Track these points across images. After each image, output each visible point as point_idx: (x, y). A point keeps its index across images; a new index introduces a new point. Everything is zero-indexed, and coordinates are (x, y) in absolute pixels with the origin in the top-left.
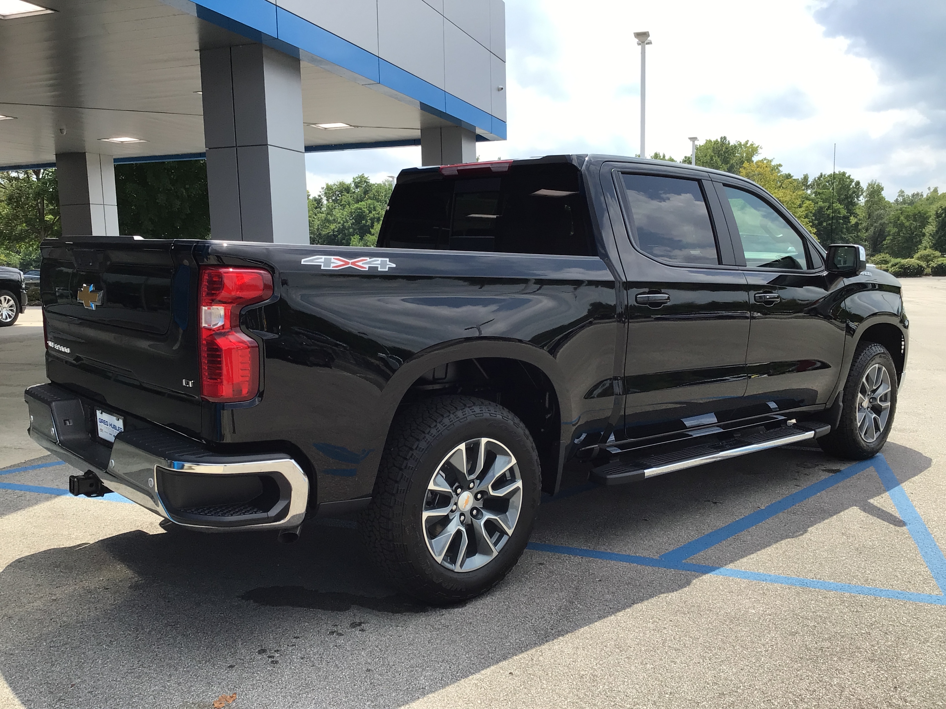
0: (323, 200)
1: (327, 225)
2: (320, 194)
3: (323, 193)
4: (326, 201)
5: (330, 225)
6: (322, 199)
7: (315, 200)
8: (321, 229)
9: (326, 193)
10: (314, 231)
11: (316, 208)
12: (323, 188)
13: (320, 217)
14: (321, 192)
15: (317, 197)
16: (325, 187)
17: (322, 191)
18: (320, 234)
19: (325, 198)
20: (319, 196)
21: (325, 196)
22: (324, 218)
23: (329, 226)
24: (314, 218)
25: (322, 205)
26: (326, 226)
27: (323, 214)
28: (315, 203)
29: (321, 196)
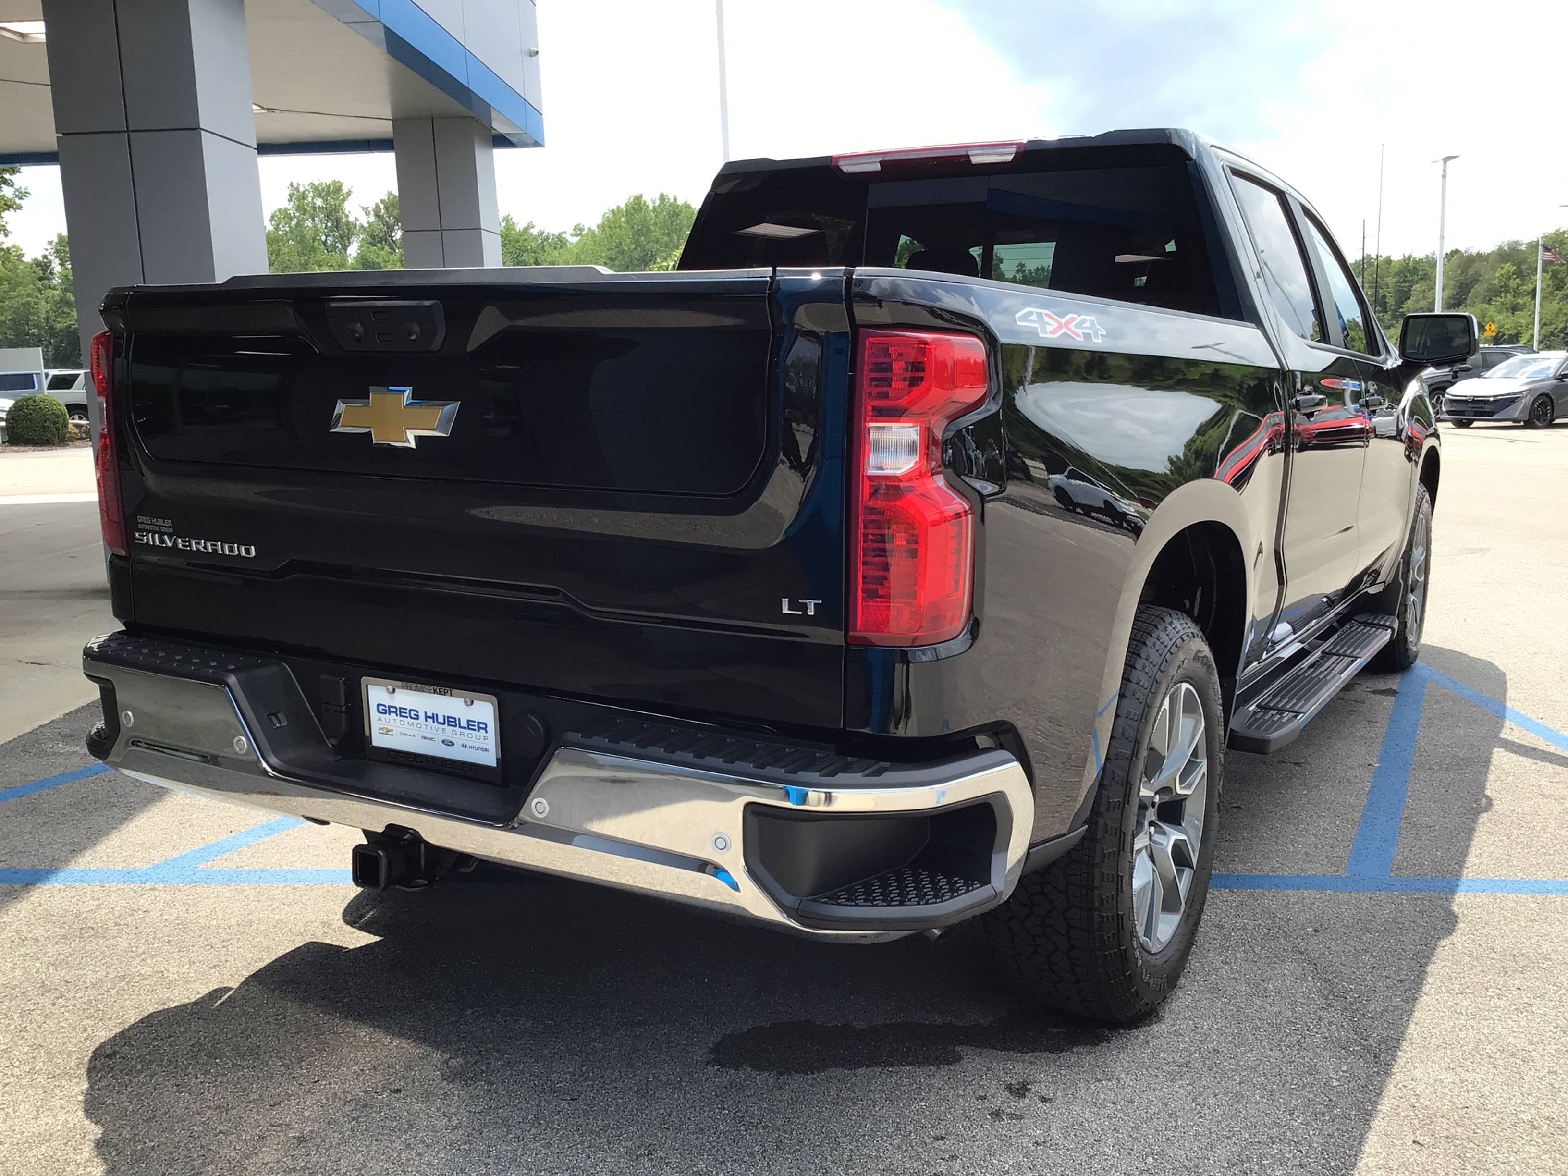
0: (53, 265)
1: (66, 310)
2: (47, 253)
3: (53, 251)
4: (59, 266)
5: (72, 311)
6: (50, 261)
7: (37, 263)
8: (53, 318)
9: (57, 251)
10: (40, 322)
11: (41, 279)
12: (50, 243)
13: (50, 295)
14: (47, 250)
15: (40, 259)
16: (56, 240)
17: (49, 247)
18: (52, 328)
19: (57, 261)
20: (45, 257)
21: (56, 257)
22: (58, 299)
23: (68, 313)
24: (37, 297)
25: (51, 273)
26: (63, 312)
27: (57, 290)
28: (38, 269)
29: (49, 257)
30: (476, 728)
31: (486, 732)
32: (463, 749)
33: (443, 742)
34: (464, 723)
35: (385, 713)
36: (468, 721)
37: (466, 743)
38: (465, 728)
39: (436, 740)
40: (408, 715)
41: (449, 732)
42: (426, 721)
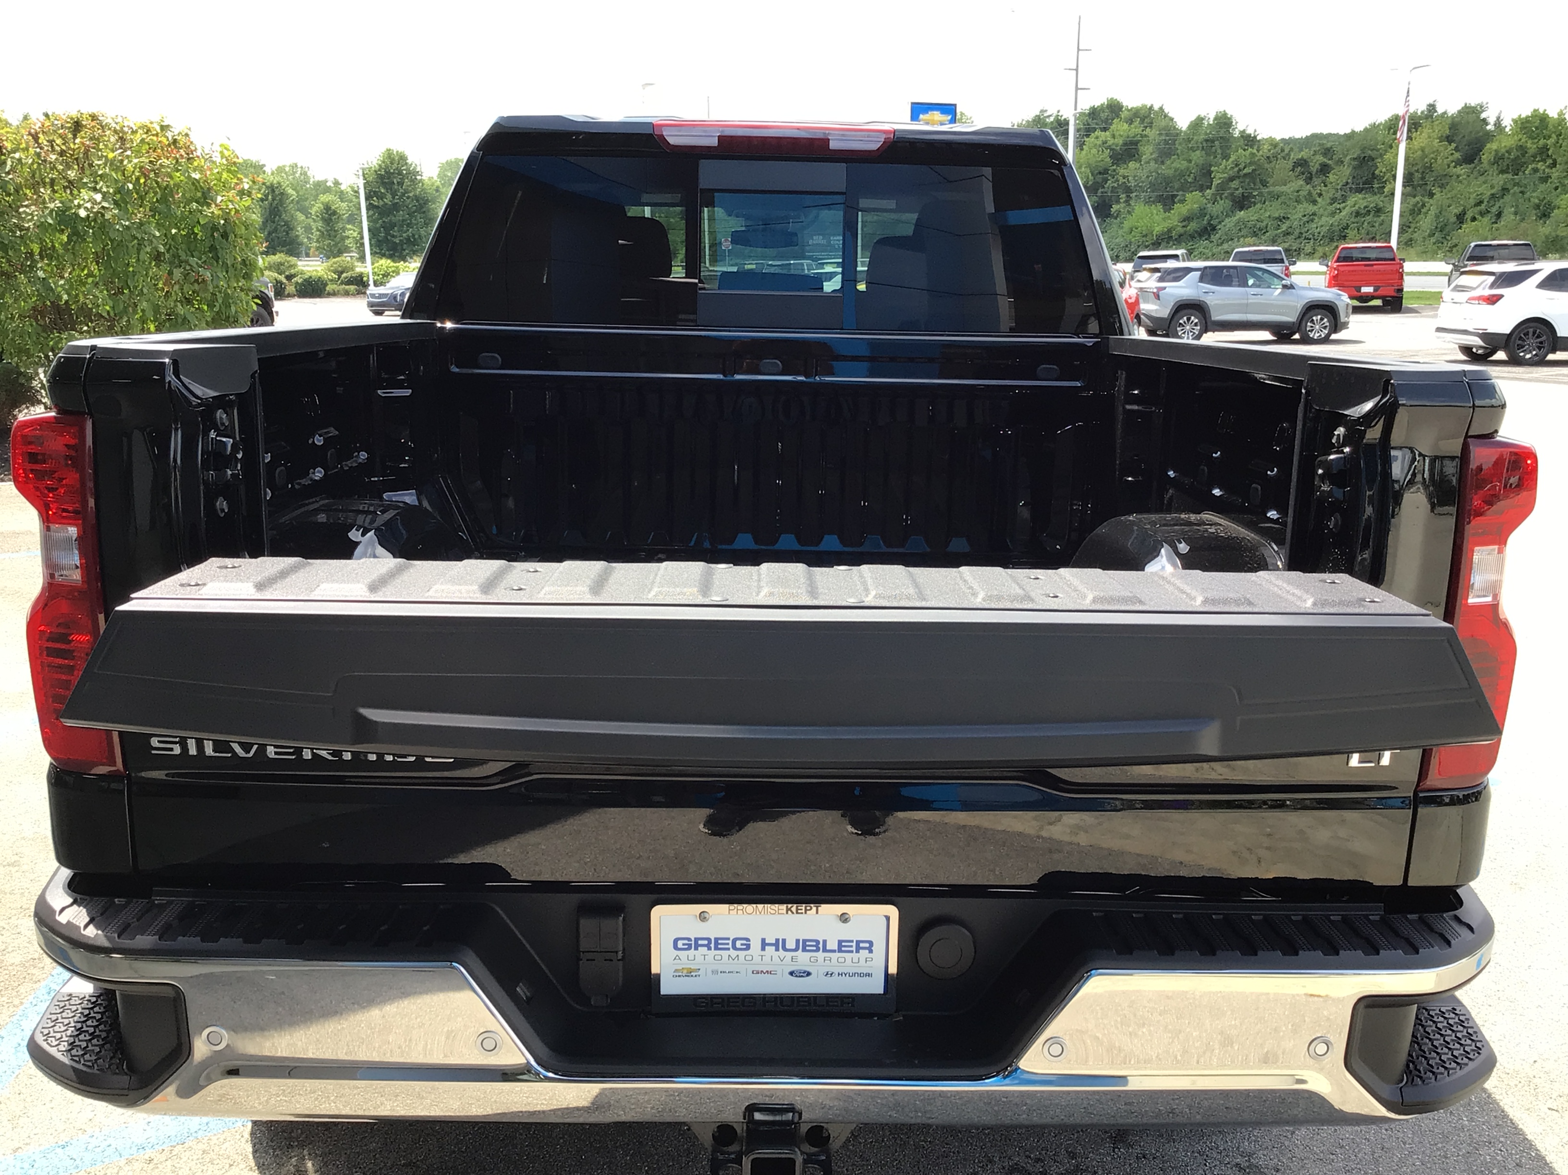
30: (854, 949)
31: (871, 951)
32: (828, 978)
33: (791, 973)
34: (832, 945)
35: (689, 948)
36: (840, 942)
37: (830, 970)
38: (834, 951)
39: (779, 972)
40: (730, 946)
41: (803, 959)
42: (763, 949)
